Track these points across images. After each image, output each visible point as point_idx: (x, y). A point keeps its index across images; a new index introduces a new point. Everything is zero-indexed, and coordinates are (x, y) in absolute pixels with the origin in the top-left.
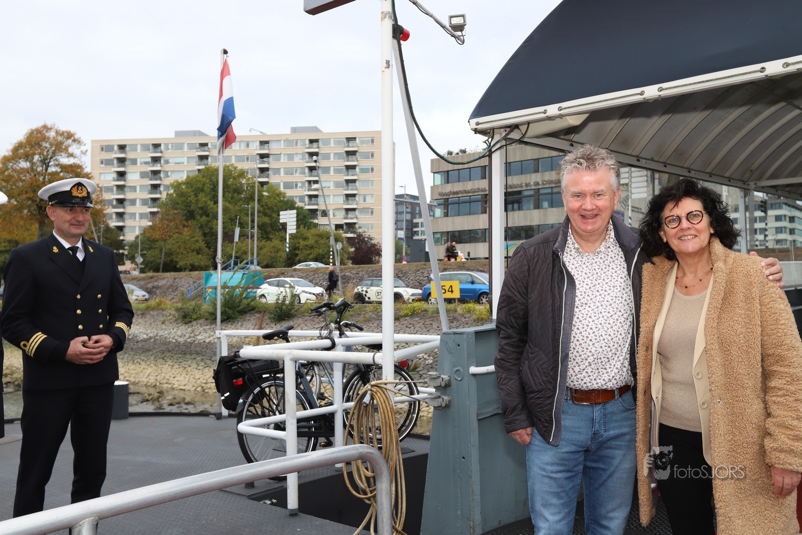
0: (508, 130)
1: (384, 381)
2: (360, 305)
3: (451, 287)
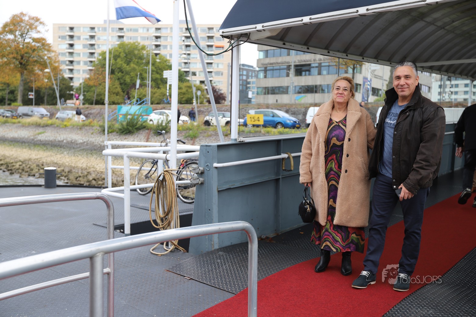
1: (170, 169)
2: (207, 127)
3: (258, 118)
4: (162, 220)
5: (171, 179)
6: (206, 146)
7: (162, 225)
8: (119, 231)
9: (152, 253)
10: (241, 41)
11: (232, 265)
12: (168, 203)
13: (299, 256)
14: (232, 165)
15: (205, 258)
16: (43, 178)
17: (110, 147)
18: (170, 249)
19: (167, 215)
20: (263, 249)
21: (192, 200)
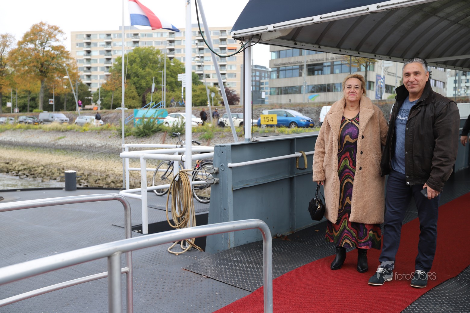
1: (186, 170)
2: (221, 128)
3: (272, 118)
4: (179, 220)
5: (186, 179)
6: (221, 146)
7: (179, 225)
8: (137, 231)
9: (169, 253)
10: (252, 42)
11: (248, 263)
12: (184, 203)
13: (315, 254)
14: (246, 164)
15: (222, 257)
16: (64, 181)
17: (127, 149)
18: (187, 248)
19: (184, 214)
20: (279, 248)
21: (208, 199)
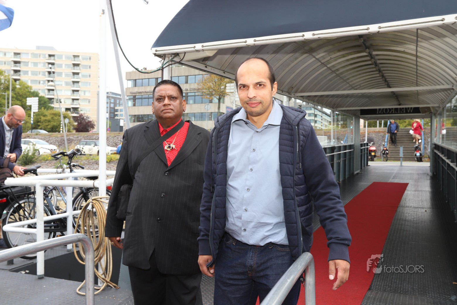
0: (173, 56)
1: (100, 197)
5: (101, 208)
8: (24, 272)
18: (100, 287)
19: (98, 248)
